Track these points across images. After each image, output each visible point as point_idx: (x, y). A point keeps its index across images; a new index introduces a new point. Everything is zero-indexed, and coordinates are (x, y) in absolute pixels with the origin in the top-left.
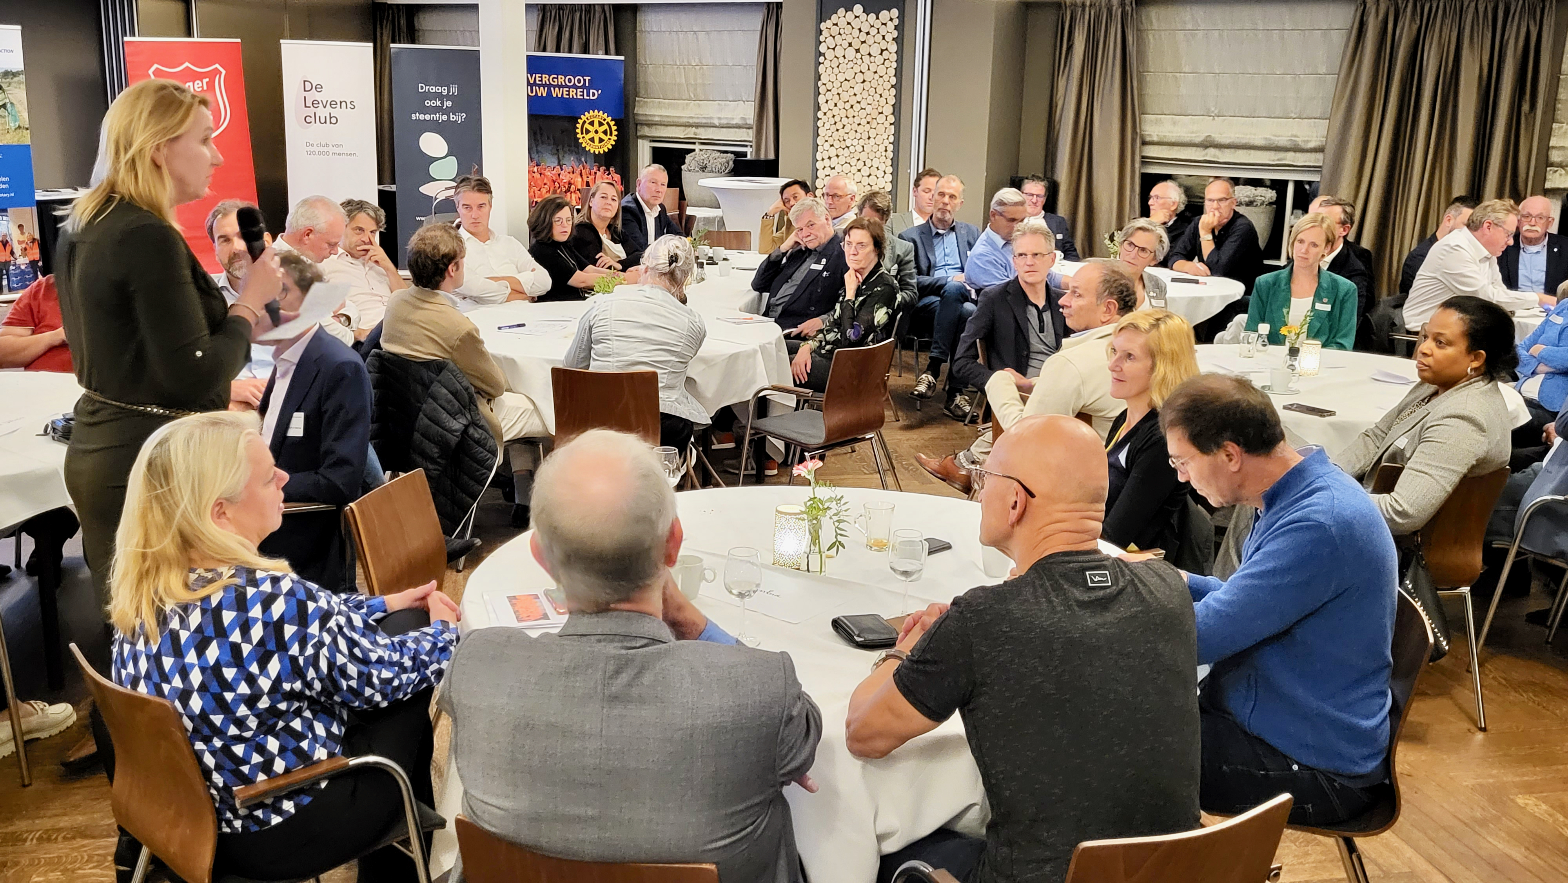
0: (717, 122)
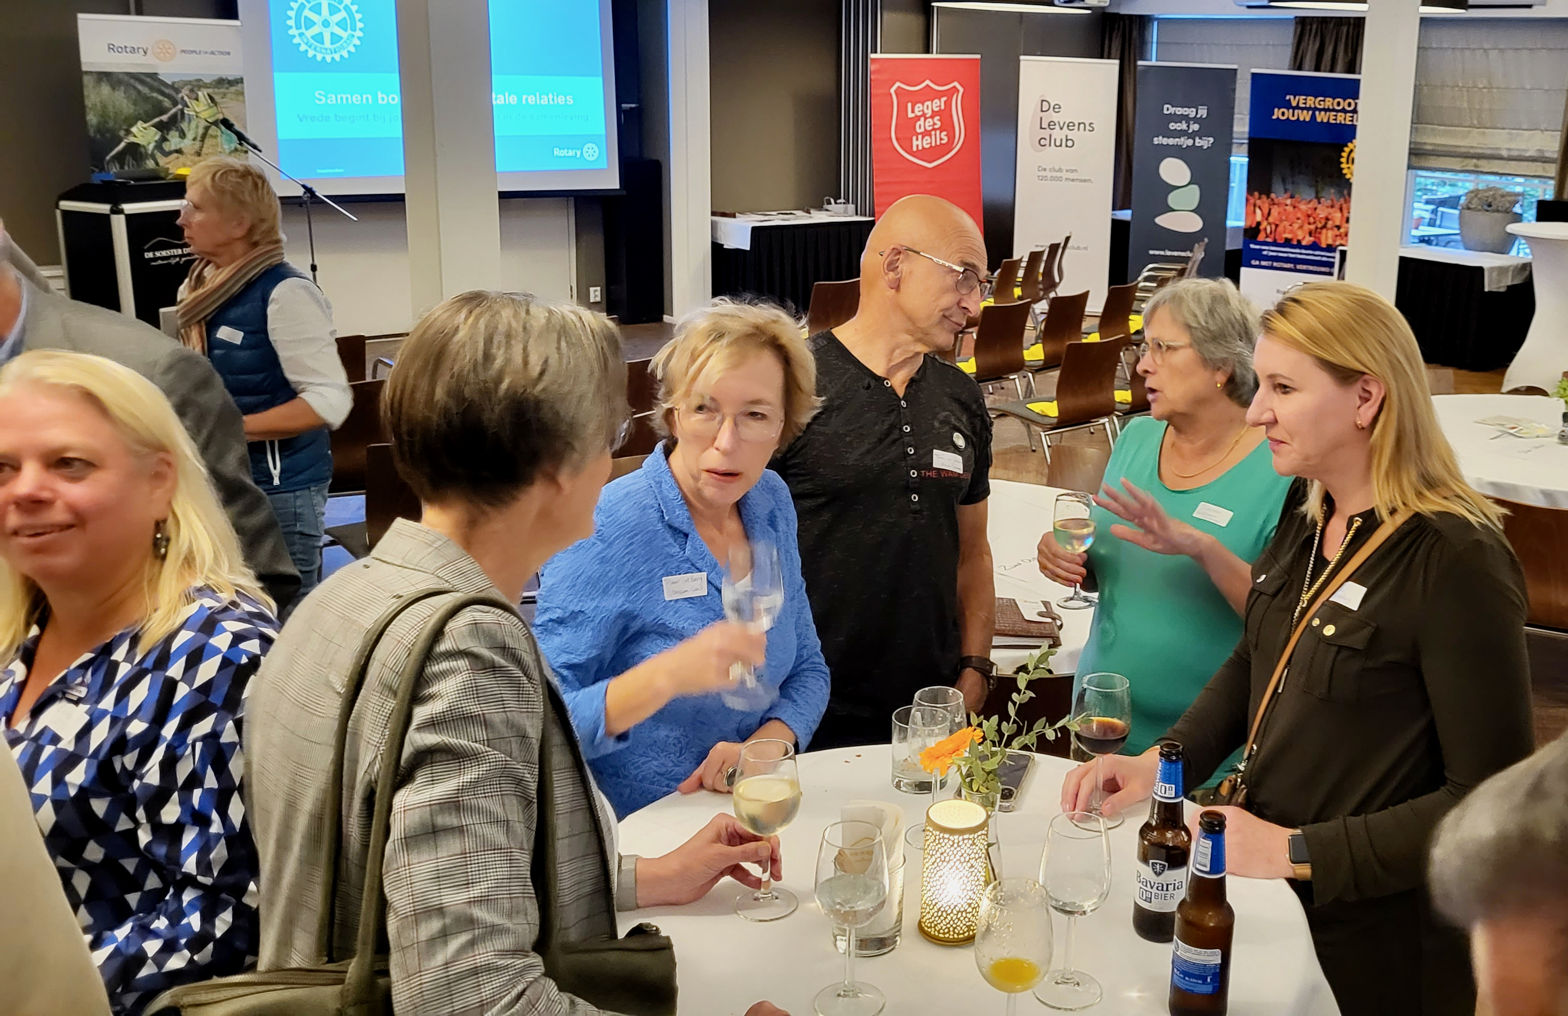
0: (1505, 153)
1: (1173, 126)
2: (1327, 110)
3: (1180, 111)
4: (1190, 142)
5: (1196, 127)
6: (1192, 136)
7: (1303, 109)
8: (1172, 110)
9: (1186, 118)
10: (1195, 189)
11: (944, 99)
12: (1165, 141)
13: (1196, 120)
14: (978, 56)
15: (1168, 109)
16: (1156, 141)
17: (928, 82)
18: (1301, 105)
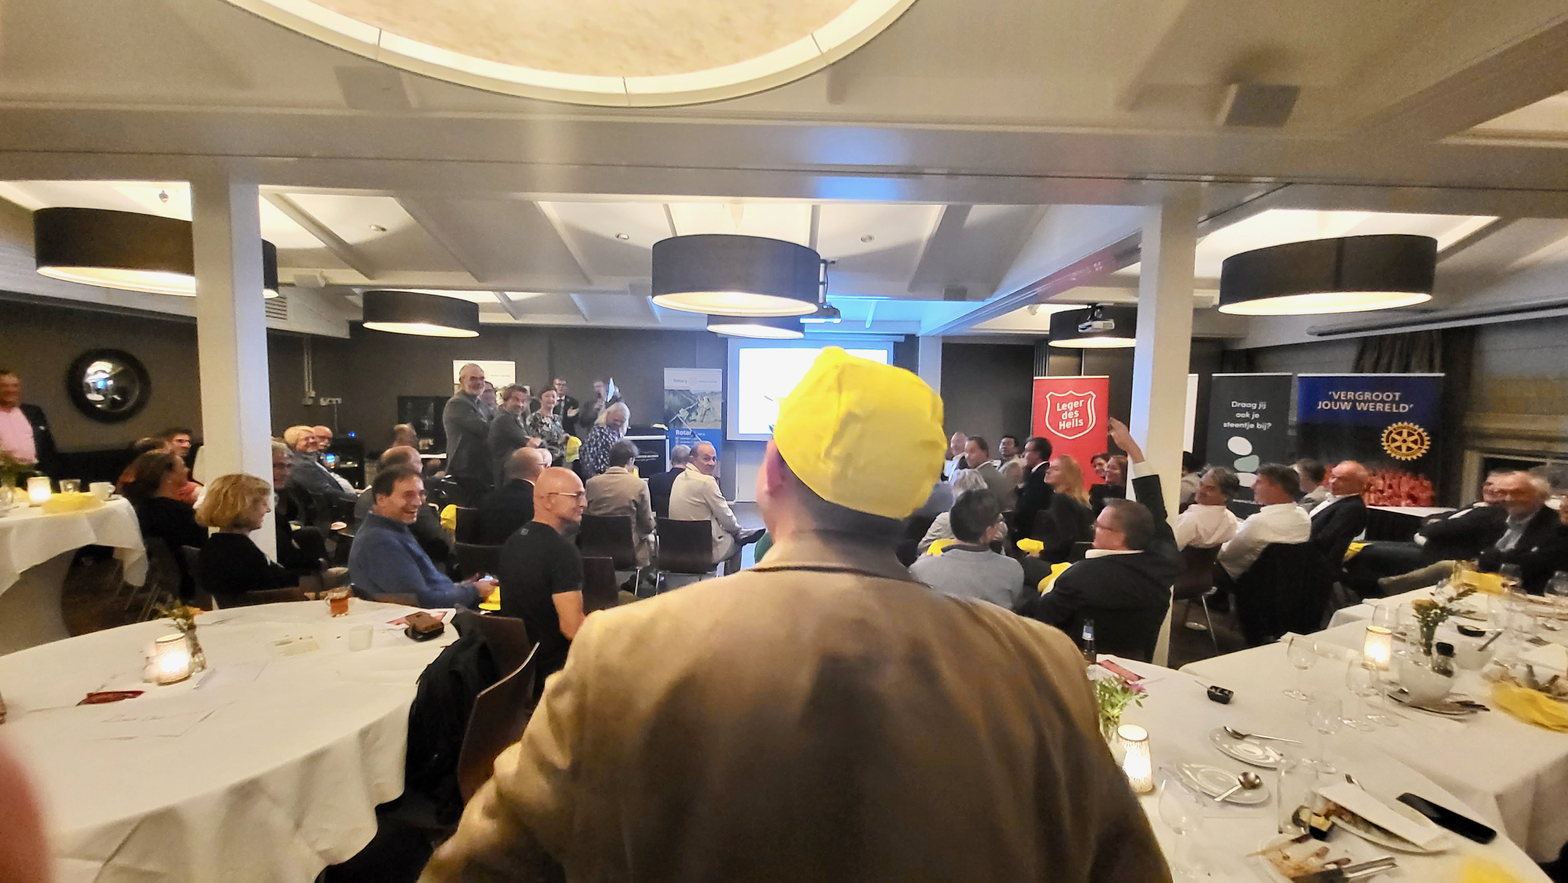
1: (1238, 415)
2: (1365, 401)
3: (1244, 405)
4: (1252, 426)
5: (1257, 416)
6: (1255, 422)
7: (1344, 401)
8: (1238, 405)
9: (1249, 410)
10: (1256, 459)
11: (1081, 401)
12: (1232, 425)
13: (1257, 411)
14: (1108, 377)
15: (1235, 404)
16: (1225, 425)
17: (1071, 392)
18: (1342, 398)
